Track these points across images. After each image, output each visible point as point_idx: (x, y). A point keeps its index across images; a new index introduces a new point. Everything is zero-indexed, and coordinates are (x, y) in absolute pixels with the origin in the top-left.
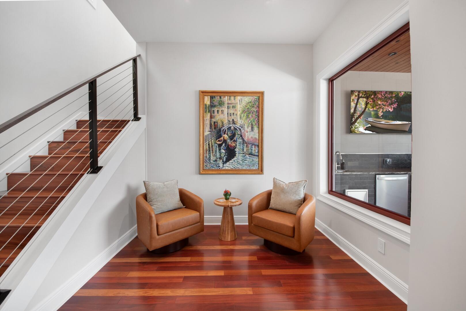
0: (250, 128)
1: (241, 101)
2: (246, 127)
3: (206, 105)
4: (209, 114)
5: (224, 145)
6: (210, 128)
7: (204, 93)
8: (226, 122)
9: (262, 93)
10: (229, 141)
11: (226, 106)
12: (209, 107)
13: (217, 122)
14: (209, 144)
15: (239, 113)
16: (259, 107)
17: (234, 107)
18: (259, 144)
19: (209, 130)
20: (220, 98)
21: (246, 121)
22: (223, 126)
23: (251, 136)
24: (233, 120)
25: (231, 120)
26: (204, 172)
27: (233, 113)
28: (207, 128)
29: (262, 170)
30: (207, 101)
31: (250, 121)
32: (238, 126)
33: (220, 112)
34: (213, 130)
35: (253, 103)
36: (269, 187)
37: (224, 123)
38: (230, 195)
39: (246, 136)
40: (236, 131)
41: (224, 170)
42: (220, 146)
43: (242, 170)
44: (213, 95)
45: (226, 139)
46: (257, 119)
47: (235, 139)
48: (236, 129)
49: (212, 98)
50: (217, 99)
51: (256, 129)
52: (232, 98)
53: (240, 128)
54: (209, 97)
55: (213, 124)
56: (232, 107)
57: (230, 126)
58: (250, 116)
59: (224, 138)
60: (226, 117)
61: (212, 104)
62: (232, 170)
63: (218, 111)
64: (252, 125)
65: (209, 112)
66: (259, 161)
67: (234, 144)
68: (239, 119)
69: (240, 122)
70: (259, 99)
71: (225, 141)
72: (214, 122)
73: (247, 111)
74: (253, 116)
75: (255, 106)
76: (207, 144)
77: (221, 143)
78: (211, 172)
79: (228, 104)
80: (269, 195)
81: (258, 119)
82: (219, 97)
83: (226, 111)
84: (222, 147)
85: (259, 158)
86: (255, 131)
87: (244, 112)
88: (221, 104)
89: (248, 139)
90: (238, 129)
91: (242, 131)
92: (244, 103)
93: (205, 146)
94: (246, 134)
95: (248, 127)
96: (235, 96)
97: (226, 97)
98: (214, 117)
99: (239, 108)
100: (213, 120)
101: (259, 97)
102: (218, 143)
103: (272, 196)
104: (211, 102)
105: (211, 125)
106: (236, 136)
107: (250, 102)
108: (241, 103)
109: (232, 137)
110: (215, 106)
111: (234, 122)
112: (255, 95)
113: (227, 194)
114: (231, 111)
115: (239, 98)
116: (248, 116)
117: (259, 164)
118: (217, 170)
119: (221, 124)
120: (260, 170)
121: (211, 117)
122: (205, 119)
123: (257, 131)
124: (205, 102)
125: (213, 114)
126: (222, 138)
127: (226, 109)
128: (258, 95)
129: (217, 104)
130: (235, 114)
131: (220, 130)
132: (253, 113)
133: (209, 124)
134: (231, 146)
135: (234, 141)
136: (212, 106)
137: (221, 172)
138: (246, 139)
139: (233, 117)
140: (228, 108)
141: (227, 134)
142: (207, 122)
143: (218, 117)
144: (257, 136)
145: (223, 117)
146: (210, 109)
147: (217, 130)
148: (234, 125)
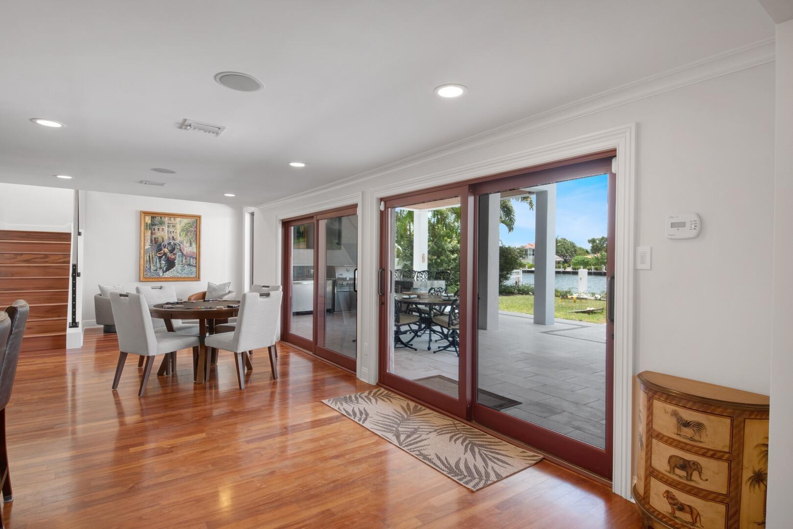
0: (189, 244)
1: (180, 222)
3: (147, 223)
4: (150, 231)
5: (164, 257)
6: (151, 243)
7: (146, 213)
8: (166, 238)
9: (199, 217)
10: (168, 253)
11: (166, 225)
12: (150, 225)
13: (158, 238)
14: (149, 257)
15: (178, 232)
16: (197, 228)
17: (174, 226)
18: (197, 257)
20: (161, 218)
21: (185, 238)
22: (163, 241)
23: (189, 250)
24: (173, 237)
25: (171, 237)
26: (144, 280)
27: (173, 232)
29: (199, 278)
30: (148, 220)
31: (188, 238)
32: (177, 242)
33: (160, 230)
35: (191, 224)
36: (205, 289)
37: (164, 239)
39: (185, 250)
40: (176, 246)
41: (164, 278)
42: (160, 258)
43: (181, 278)
44: (153, 215)
45: (165, 252)
47: (175, 252)
49: (153, 218)
50: (158, 219)
51: (194, 245)
52: (172, 219)
54: (150, 217)
55: (153, 239)
56: (172, 226)
58: (189, 234)
60: (167, 234)
61: (153, 223)
62: (171, 278)
63: (158, 229)
64: (190, 241)
65: (150, 229)
66: (196, 271)
67: (174, 257)
68: (178, 237)
69: (179, 239)
70: (197, 221)
71: (165, 254)
72: (155, 238)
73: (186, 230)
74: (192, 234)
75: (193, 227)
76: (148, 256)
78: (152, 280)
79: (168, 223)
80: (204, 294)
81: (196, 237)
82: (159, 218)
83: (166, 229)
84: (162, 259)
85: (196, 268)
87: (183, 230)
88: (162, 223)
89: (187, 253)
91: (182, 246)
92: (183, 224)
94: (185, 248)
95: (186, 243)
96: (175, 218)
97: (167, 218)
98: (155, 234)
99: (179, 227)
100: (154, 236)
102: (158, 255)
103: (207, 294)
104: (151, 221)
105: (151, 240)
106: (176, 250)
107: (189, 223)
108: (180, 224)
109: (172, 251)
110: (156, 225)
111: (173, 239)
112: (193, 218)
114: (172, 229)
115: (179, 219)
116: (186, 235)
117: (196, 273)
118: (158, 278)
119: (161, 240)
120: (198, 278)
121: (152, 234)
122: (146, 235)
124: (146, 221)
125: (153, 231)
126: (162, 251)
128: (196, 218)
129: (157, 223)
131: (160, 245)
132: (191, 232)
133: (150, 239)
134: (171, 258)
135: (174, 254)
136: (153, 224)
137: (162, 280)
138: (185, 253)
139: (173, 235)
140: (168, 227)
141: (167, 248)
142: (148, 238)
143: (159, 234)
144: (195, 250)
145: (163, 234)
146: (151, 227)
147: (158, 245)
148: (174, 241)
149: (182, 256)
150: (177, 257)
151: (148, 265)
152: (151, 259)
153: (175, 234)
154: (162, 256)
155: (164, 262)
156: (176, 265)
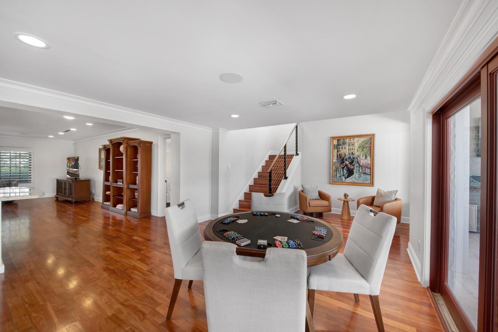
0: (364, 157)
1: (358, 141)
2: (361, 156)
3: (334, 145)
4: (336, 150)
5: (346, 167)
6: (337, 158)
7: (333, 138)
8: (347, 154)
9: (373, 135)
10: (349, 165)
11: (348, 144)
12: (336, 145)
13: (341, 154)
14: (336, 167)
15: (356, 148)
16: (371, 144)
17: (353, 145)
18: (371, 167)
19: (336, 159)
20: (344, 140)
21: (362, 153)
23: (365, 162)
24: (352, 152)
25: (351, 153)
26: (333, 183)
27: (352, 149)
28: (335, 158)
29: (373, 184)
30: (335, 142)
31: (364, 153)
32: (355, 156)
33: (343, 148)
34: (339, 159)
35: (367, 142)
36: (374, 194)
37: (346, 154)
38: (348, 196)
39: (361, 162)
40: (354, 159)
41: (346, 182)
42: (343, 168)
43: (358, 183)
44: (339, 139)
45: (347, 164)
46: (369, 151)
47: (353, 164)
48: (354, 158)
49: (338, 140)
51: (369, 158)
52: (352, 139)
53: (357, 157)
54: (337, 140)
55: (339, 155)
56: (352, 145)
57: (350, 156)
58: (364, 150)
59: (346, 164)
60: (348, 151)
61: (338, 144)
62: (351, 183)
63: (342, 148)
64: (366, 155)
65: (336, 148)
66: (371, 178)
67: (353, 167)
68: (356, 152)
69: (356, 154)
70: (371, 139)
71: (346, 165)
72: (340, 154)
73: (362, 147)
75: (368, 143)
77: (344, 166)
78: (337, 183)
79: (349, 143)
80: (373, 198)
81: (371, 152)
82: (343, 140)
83: (347, 147)
84: (344, 169)
85: (370, 176)
86: (368, 159)
87: (360, 147)
88: (344, 143)
89: (363, 164)
90: (355, 158)
91: (359, 159)
92: (360, 142)
93: (333, 168)
94: (362, 161)
95: (363, 157)
96: (353, 139)
97: (348, 139)
98: (340, 151)
99: (357, 145)
100: (339, 153)
101: (371, 137)
102: (342, 166)
103: (375, 198)
105: (337, 156)
106: (354, 162)
107: (365, 141)
109: (351, 163)
110: (340, 145)
111: (352, 154)
112: (368, 136)
113: (346, 195)
114: (351, 147)
115: (356, 139)
116: (363, 150)
117: (370, 180)
119: (344, 155)
120: (372, 184)
121: (338, 151)
122: (334, 152)
123: (370, 159)
124: (334, 143)
125: (339, 150)
126: (345, 163)
127: (348, 147)
128: (371, 136)
129: (341, 143)
130: (353, 149)
131: (343, 159)
132: (366, 148)
133: (336, 155)
134: (351, 168)
135: (353, 165)
136: (338, 145)
137: (344, 184)
138: (361, 164)
139: (352, 151)
140: (349, 145)
141: (348, 161)
142: (335, 155)
143: (342, 151)
144: (369, 162)
145: (345, 151)
146: (337, 147)
147: (341, 159)
148: (353, 156)
149: (359, 167)
150: (355, 167)
151: (335, 173)
152: (337, 168)
153: (354, 150)
154: (344, 167)
155: (345, 171)
156: (355, 174)
